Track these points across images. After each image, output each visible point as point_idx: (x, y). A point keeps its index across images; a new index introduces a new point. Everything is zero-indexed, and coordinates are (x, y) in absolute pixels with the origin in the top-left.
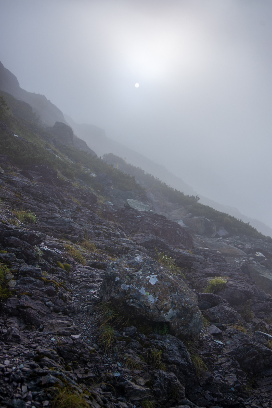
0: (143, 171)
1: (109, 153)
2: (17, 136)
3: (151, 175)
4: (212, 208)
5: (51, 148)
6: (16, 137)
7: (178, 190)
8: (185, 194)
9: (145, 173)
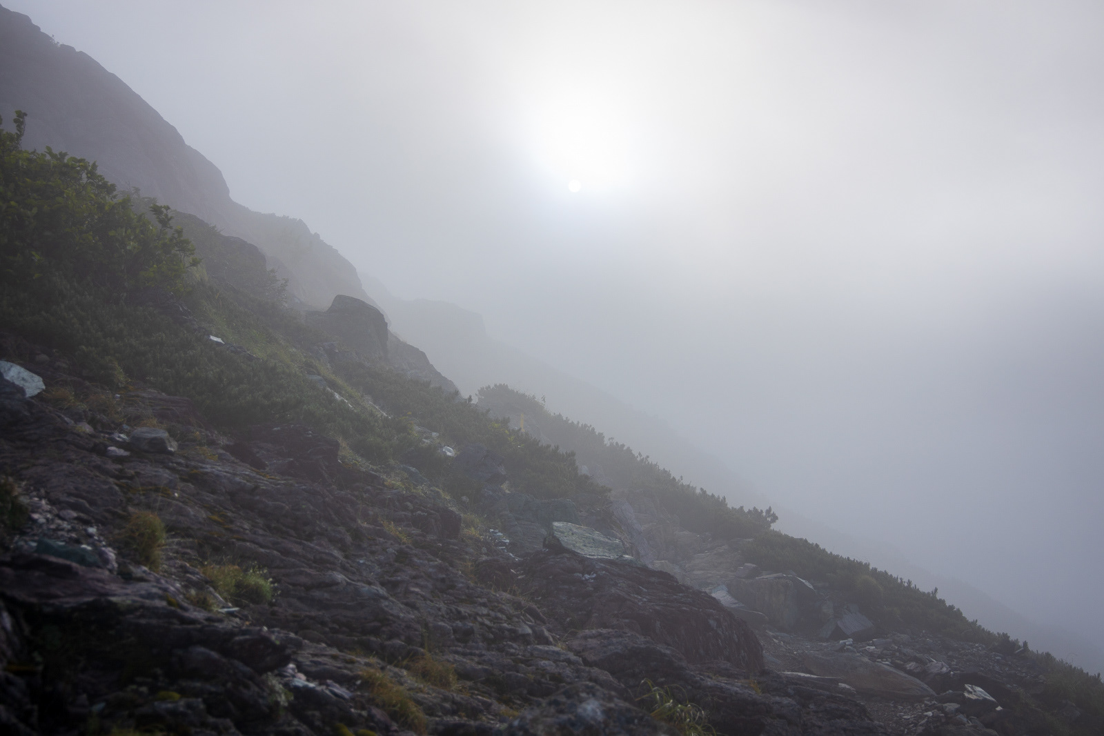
0: (601, 436)
1: (495, 385)
2: (219, 340)
3: (623, 446)
5: (319, 374)
6: (217, 342)
9: (607, 442)
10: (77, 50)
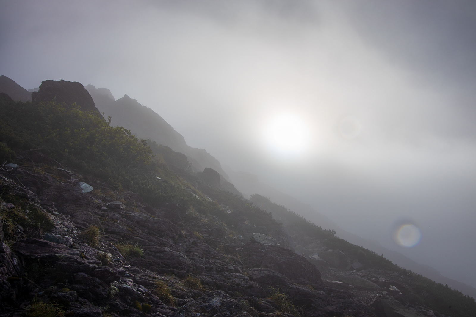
1: (256, 194)
3: (293, 212)
4: (346, 241)
5: (190, 189)
6: (158, 179)
7: (316, 225)
8: (323, 228)
9: (288, 210)
10: (147, 107)
